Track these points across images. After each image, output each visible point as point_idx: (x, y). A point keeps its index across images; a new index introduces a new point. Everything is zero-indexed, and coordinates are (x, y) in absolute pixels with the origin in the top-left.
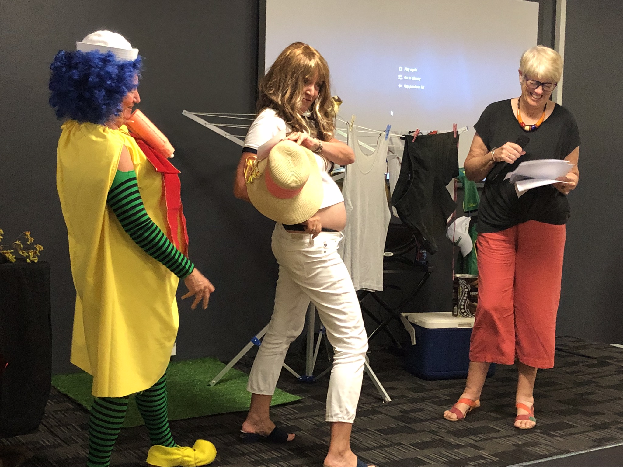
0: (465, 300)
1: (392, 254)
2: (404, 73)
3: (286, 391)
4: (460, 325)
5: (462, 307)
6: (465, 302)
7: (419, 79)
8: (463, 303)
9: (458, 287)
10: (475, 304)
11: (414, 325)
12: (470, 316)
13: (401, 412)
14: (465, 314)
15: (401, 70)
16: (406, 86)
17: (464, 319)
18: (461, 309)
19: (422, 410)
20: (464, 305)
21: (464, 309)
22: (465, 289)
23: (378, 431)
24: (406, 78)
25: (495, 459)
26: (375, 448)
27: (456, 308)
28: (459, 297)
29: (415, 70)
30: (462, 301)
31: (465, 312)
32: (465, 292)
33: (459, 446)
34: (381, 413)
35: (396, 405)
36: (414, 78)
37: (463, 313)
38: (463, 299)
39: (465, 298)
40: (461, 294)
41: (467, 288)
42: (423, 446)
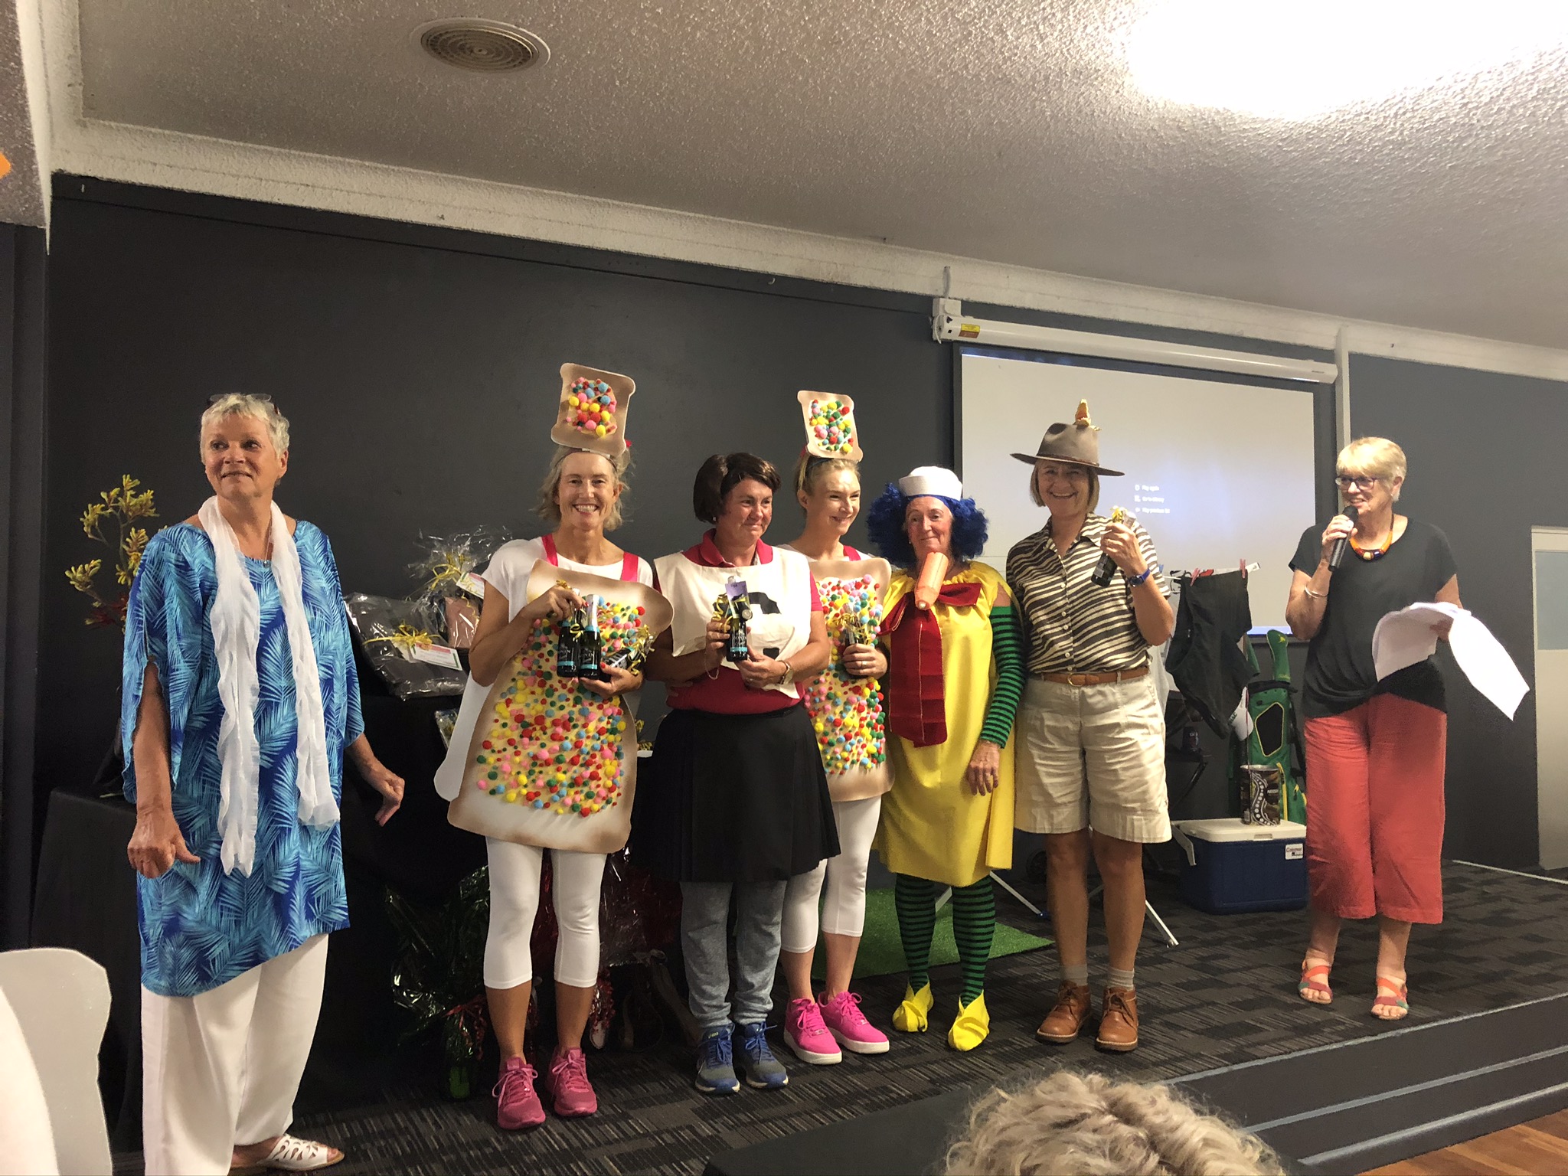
0: (1262, 801)
2: (1142, 493)
3: (1028, 933)
5: (1257, 811)
6: (1260, 805)
7: (1162, 500)
8: (1257, 806)
9: (1249, 783)
10: (1275, 806)
11: (1192, 838)
12: (1268, 824)
13: (1197, 959)
15: (1137, 490)
16: (1146, 510)
17: (1259, 827)
18: (1255, 814)
19: (1227, 957)
20: (1259, 809)
21: (1260, 813)
22: (1259, 785)
23: (1177, 985)
24: (1145, 499)
26: (1182, 1009)
27: (1247, 812)
28: (1252, 796)
29: (1156, 488)
30: (1256, 803)
31: (1261, 817)
32: (1260, 789)
34: (1170, 961)
35: (1186, 949)
36: (1155, 499)
37: (1258, 819)
38: (1257, 800)
39: (1260, 798)
40: (1254, 792)
41: (1263, 784)
42: (1247, 1006)
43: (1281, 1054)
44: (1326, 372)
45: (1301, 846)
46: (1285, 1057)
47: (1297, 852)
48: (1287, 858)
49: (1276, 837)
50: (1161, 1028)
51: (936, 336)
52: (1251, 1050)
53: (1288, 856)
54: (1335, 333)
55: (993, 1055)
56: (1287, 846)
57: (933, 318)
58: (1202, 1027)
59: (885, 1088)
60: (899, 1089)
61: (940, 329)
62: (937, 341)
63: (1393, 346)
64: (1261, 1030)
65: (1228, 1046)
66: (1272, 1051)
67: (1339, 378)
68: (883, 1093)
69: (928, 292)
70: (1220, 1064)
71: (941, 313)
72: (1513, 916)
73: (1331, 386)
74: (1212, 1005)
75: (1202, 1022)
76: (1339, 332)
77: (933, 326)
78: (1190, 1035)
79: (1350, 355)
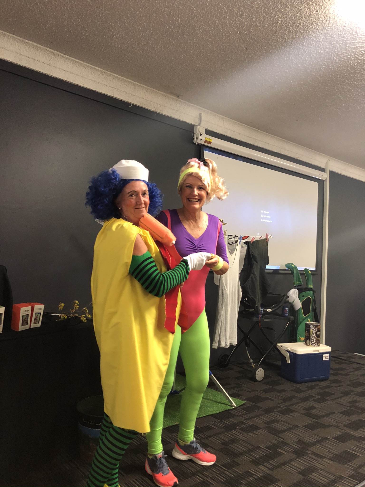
0: (315, 337)
1: (271, 310)
2: (264, 214)
4: (314, 351)
7: (270, 217)
8: (313, 339)
9: (310, 329)
10: (319, 339)
11: (288, 351)
12: (317, 346)
15: (262, 212)
16: (264, 220)
17: (314, 347)
18: (312, 342)
19: (315, 408)
21: (314, 341)
22: (314, 330)
23: (306, 427)
24: (264, 216)
26: (315, 443)
27: (308, 341)
28: (311, 335)
29: (268, 213)
30: (312, 337)
31: (314, 343)
32: (314, 332)
36: (268, 217)
40: (312, 333)
41: (315, 330)
44: (325, 176)
45: (328, 355)
47: (327, 357)
48: (323, 360)
49: (320, 351)
51: (195, 141)
56: (324, 355)
57: (194, 134)
58: (331, 455)
61: (197, 138)
62: (195, 144)
65: (349, 469)
67: (327, 179)
69: (193, 123)
70: (355, 484)
71: (198, 132)
73: (324, 181)
74: (327, 440)
75: (329, 452)
76: (327, 162)
77: (194, 137)
78: (329, 462)
79: (330, 171)
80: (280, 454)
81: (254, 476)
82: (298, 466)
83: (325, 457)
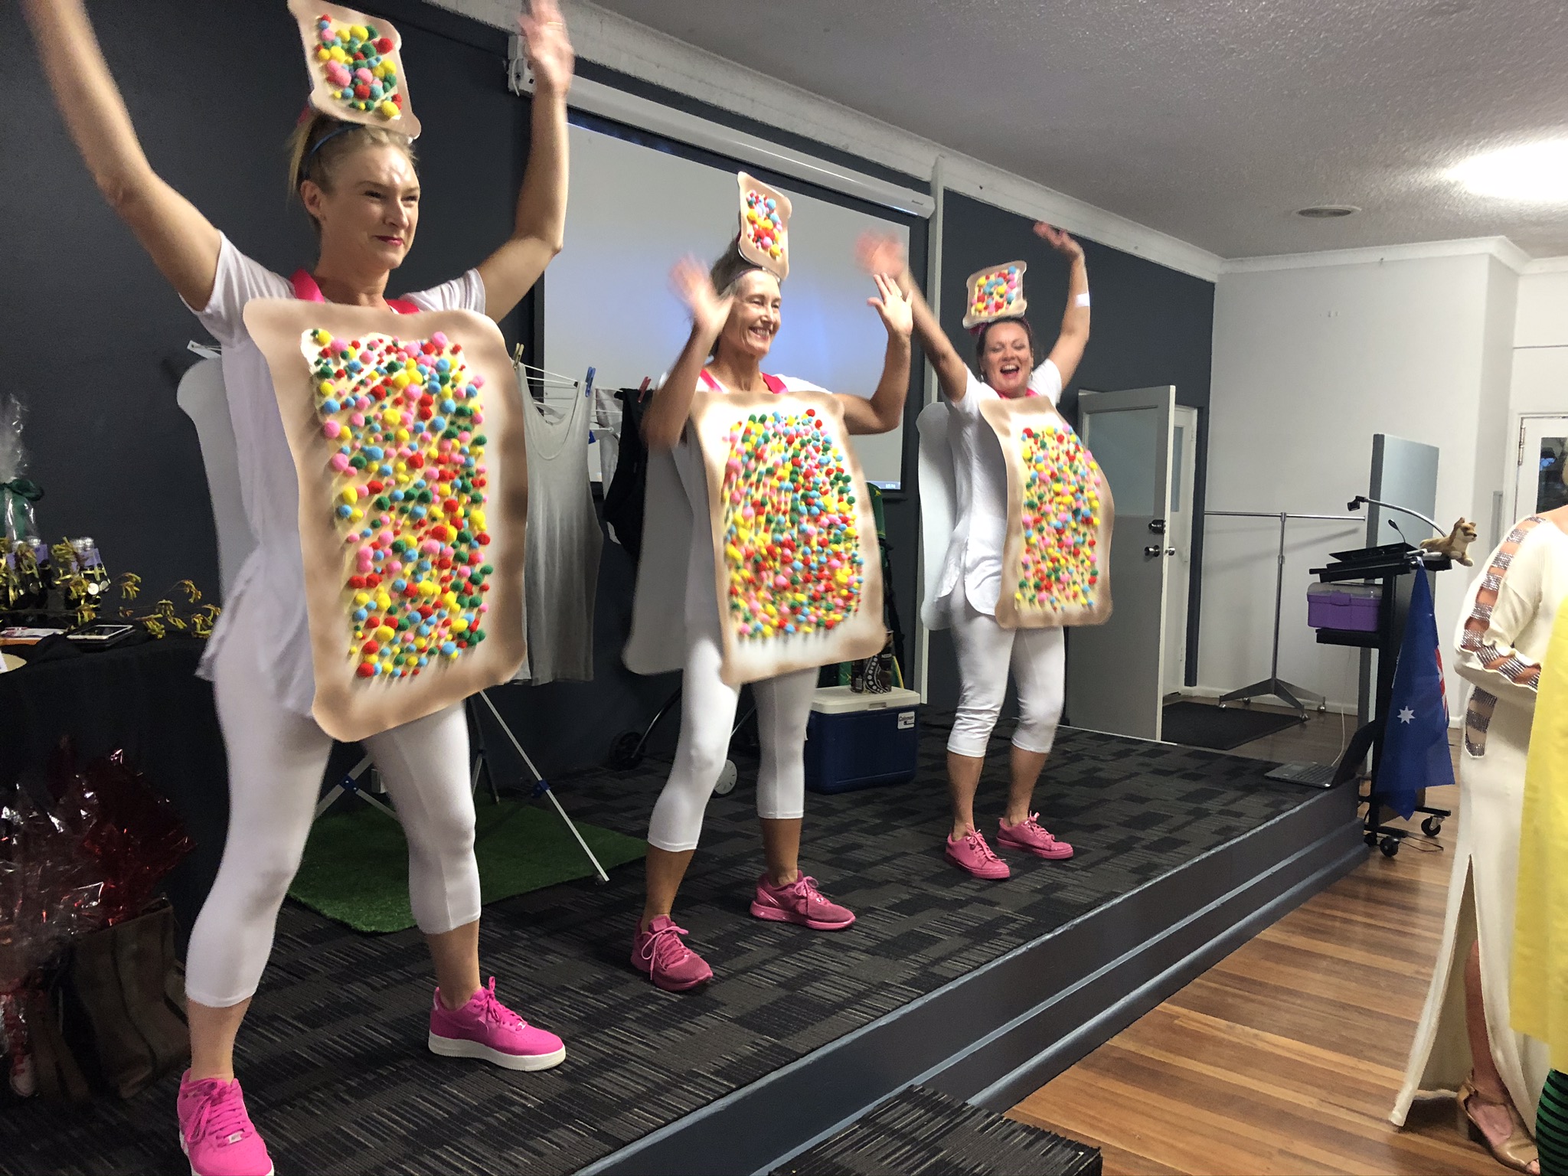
0: (875, 667)
4: (872, 705)
5: (870, 677)
6: (874, 670)
8: (871, 672)
10: (889, 673)
12: (882, 691)
14: (875, 687)
17: (873, 695)
18: (868, 681)
19: (859, 847)
20: (873, 675)
21: (873, 680)
25: (1030, 919)
27: (859, 680)
28: (866, 663)
30: (869, 669)
31: (875, 684)
33: (960, 904)
37: (871, 687)
38: (871, 665)
39: (874, 664)
42: (907, 908)
43: (970, 971)
44: (927, 206)
45: (912, 714)
46: (976, 973)
47: (909, 721)
48: (899, 727)
49: (890, 705)
50: (827, 950)
51: (512, 83)
52: (936, 970)
53: (901, 726)
54: (933, 164)
55: (637, 1020)
56: (900, 715)
57: (508, 62)
58: (869, 943)
59: (502, 1098)
60: (521, 1096)
61: (518, 77)
62: (514, 93)
63: (981, 188)
64: (933, 941)
65: (907, 968)
66: (959, 966)
67: (935, 214)
68: (501, 1108)
69: (502, 24)
70: (915, 996)
71: (520, 55)
72: (1101, 774)
73: (927, 222)
74: (871, 913)
75: (868, 936)
76: (936, 163)
77: (509, 72)
78: (862, 957)
79: (945, 190)
80: (742, 951)
81: (661, 1002)
82: (782, 972)
83: (854, 948)
